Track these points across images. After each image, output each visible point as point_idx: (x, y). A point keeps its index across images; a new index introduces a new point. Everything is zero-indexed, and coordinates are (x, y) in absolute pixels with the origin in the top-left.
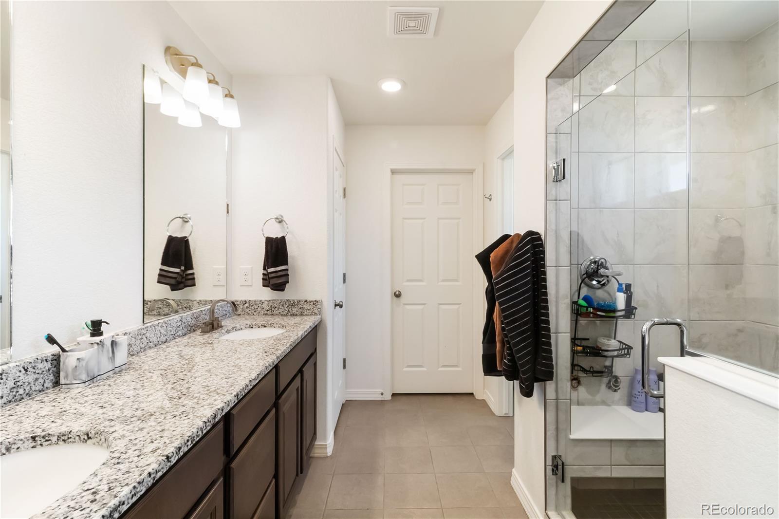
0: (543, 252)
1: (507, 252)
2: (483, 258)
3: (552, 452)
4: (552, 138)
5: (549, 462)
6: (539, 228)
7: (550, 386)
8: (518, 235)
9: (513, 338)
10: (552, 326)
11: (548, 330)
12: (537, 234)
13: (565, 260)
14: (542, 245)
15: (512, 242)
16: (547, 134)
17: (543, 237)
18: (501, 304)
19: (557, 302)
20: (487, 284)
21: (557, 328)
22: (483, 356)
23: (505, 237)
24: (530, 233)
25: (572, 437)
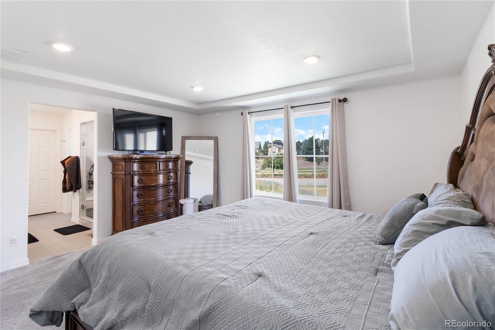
0: (79, 161)
1: (70, 161)
2: (63, 163)
3: (81, 204)
4: (82, 136)
5: (81, 207)
6: (78, 155)
7: (81, 190)
8: (73, 157)
9: (71, 180)
10: (82, 177)
11: (80, 177)
12: (78, 157)
13: (85, 162)
14: (79, 159)
15: (71, 158)
16: (81, 135)
17: (79, 157)
18: (68, 173)
19: (83, 171)
20: (64, 169)
21: (83, 177)
22: (63, 188)
23: (70, 157)
24: (76, 157)
25: (86, 200)
